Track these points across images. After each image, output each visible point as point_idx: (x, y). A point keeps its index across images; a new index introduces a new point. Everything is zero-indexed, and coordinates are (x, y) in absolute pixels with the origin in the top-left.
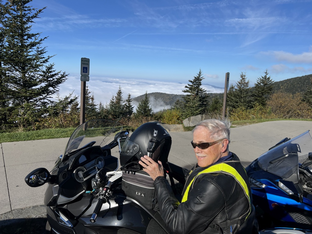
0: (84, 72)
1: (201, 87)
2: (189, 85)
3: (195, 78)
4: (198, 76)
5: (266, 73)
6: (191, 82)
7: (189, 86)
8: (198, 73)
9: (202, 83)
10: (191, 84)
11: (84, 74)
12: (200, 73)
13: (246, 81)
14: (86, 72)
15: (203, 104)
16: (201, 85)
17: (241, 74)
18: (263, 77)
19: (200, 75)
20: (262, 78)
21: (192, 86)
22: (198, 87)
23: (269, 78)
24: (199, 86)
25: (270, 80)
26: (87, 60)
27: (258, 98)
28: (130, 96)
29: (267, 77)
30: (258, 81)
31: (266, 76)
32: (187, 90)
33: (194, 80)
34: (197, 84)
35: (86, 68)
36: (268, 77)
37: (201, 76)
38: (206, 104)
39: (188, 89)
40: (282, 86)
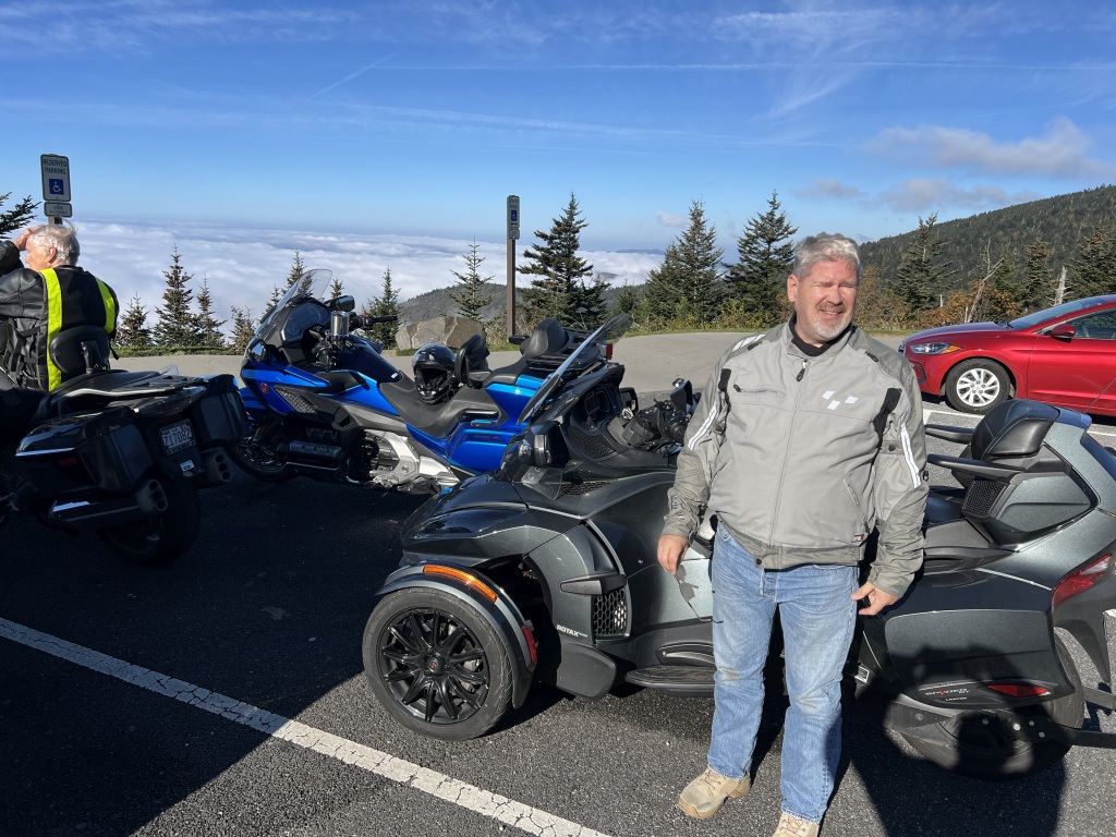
0: (52, 192)
1: (577, 254)
2: (537, 248)
3: (557, 223)
4: (566, 216)
5: (771, 203)
6: (543, 236)
7: (539, 253)
8: (567, 207)
9: (579, 242)
10: (544, 244)
11: (54, 197)
12: (572, 207)
13: (707, 232)
14: (62, 193)
15: (589, 311)
16: (576, 247)
17: (693, 207)
18: (762, 218)
19: (571, 214)
20: (760, 222)
21: (548, 251)
22: (568, 255)
23: (781, 220)
24: (571, 253)
25: (785, 224)
26: (59, 159)
27: (750, 287)
28: (338, 287)
29: (776, 218)
30: (748, 229)
31: (772, 214)
32: (533, 266)
33: (555, 230)
34: (563, 246)
35: (60, 183)
36: (777, 215)
37: (577, 218)
38: (598, 313)
39: (535, 262)
40: (905, 251)
